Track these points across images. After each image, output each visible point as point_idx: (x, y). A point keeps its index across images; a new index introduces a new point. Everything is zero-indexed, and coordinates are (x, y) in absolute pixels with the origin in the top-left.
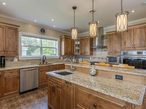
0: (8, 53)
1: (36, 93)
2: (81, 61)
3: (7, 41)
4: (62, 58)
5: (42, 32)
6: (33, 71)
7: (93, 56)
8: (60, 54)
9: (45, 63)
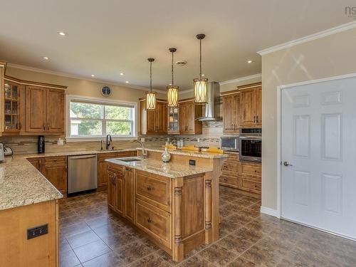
0: (50, 130)
1: (93, 196)
2: (182, 145)
3: (48, 112)
4: (143, 140)
5: (104, 93)
6: (89, 160)
7: (203, 136)
8: (140, 133)
9: (110, 148)
